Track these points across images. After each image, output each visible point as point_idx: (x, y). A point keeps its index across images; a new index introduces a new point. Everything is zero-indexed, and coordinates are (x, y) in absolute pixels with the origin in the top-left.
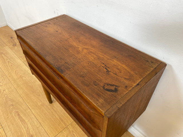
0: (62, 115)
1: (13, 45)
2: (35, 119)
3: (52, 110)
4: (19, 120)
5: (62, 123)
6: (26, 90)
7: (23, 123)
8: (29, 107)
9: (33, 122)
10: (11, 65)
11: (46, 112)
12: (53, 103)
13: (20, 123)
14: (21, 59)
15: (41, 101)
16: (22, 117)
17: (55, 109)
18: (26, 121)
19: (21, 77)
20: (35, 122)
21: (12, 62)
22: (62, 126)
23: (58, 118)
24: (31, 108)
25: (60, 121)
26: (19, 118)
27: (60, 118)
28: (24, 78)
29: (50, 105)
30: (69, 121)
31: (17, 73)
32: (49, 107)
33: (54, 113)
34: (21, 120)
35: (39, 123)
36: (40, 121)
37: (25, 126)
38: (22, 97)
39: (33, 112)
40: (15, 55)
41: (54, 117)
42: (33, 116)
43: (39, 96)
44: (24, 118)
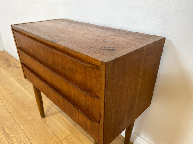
0: (55, 129)
1: (8, 66)
2: (23, 134)
3: (44, 125)
4: (3, 136)
5: (55, 138)
6: (16, 106)
7: (8, 138)
8: (17, 121)
9: (19, 137)
10: (3, 83)
11: (37, 126)
12: (46, 118)
13: (4, 138)
14: (14, 77)
15: (32, 116)
16: (7, 133)
17: (47, 123)
18: (12, 136)
19: (12, 93)
20: (22, 137)
21: (3, 80)
22: (55, 140)
23: (51, 133)
24: (19, 123)
25: (53, 136)
26: (3, 133)
27: (53, 133)
28: (15, 94)
29: (42, 120)
30: (63, 136)
31: (8, 90)
32: (41, 121)
33: (46, 128)
34: (5, 136)
35: (27, 138)
36: (29, 136)
37: (9, 142)
38: (10, 112)
39: (21, 127)
40: (8, 74)
41: (46, 131)
42: (21, 131)
43: (31, 110)
44: (9, 133)
